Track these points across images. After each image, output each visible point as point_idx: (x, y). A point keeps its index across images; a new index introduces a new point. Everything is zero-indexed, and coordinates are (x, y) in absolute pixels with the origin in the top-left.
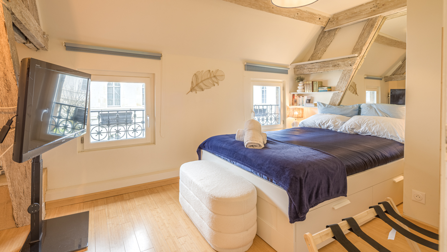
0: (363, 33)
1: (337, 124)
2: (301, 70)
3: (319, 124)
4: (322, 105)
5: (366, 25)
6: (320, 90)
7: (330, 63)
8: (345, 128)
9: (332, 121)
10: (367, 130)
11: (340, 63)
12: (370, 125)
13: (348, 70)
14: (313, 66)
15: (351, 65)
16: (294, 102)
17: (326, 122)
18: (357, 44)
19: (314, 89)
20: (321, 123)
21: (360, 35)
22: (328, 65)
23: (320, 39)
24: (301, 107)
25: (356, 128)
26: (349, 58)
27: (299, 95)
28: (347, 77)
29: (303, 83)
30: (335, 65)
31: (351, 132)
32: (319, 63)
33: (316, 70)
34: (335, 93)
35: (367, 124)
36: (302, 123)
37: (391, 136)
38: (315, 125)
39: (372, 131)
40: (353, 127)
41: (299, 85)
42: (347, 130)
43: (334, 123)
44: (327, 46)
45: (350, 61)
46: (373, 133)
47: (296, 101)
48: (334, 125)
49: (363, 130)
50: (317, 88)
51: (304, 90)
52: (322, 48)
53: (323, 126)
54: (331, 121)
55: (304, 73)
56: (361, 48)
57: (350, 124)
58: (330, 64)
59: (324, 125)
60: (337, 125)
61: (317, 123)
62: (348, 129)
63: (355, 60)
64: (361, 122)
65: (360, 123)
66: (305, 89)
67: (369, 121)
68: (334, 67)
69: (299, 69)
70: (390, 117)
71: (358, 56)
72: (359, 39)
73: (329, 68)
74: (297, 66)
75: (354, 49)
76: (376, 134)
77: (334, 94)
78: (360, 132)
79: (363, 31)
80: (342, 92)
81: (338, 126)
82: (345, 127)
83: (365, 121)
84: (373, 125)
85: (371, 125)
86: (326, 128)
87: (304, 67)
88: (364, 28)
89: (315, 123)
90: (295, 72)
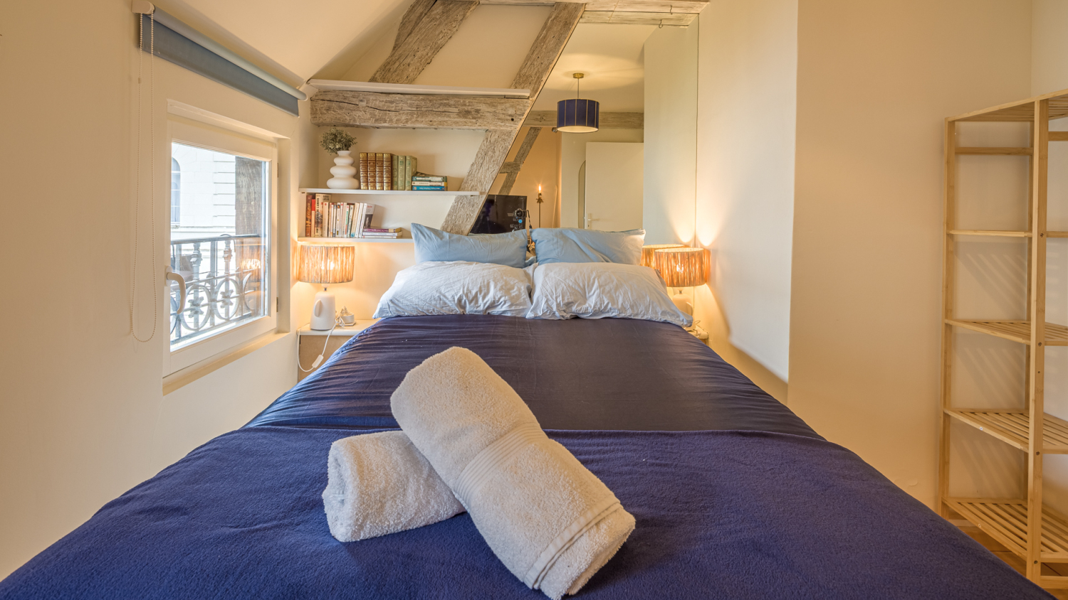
0: (544, 37)
1: (517, 293)
2: (341, 108)
3: (460, 300)
4: (433, 236)
5: (553, 17)
6: (417, 183)
7: (452, 102)
8: (548, 304)
9: (498, 287)
10: (608, 304)
11: (483, 107)
12: (607, 288)
13: (503, 133)
14: (392, 102)
15: (512, 120)
16: (313, 225)
17: (480, 291)
18: (529, 64)
19: (395, 179)
20: (467, 295)
21: (538, 37)
22: (446, 109)
23: (414, 17)
24: (343, 241)
25: (576, 302)
26: (505, 97)
27: (333, 199)
28: (497, 153)
29: (350, 155)
30: (468, 112)
31: (564, 314)
32: (415, 98)
33: (404, 117)
34: (461, 196)
35: (600, 286)
36: (391, 301)
37: (664, 313)
38: (445, 303)
39: (620, 306)
40: (570, 300)
41: (337, 161)
42: (555, 309)
43: (507, 289)
44: (438, 48)
45: (512, 106)
46: (623, 309)
47: (319, 222)
48: (511, 298)
49: (596, 304)
50: (408, 179)
51: (355, 182)
52: (421, 49)
53: (472, 304)
54: (495, 287)
55: (355, 121)
56: (538, 78)
57: (559, 291)
58: (450, 106)
59: (477, 302)
60: (518, 296)
61: (450, 297)
62: (558, 305)
63: (525, 106)
64: (583, 281)
65: (581, 285)
66: (362, 179)
67: (599, 277)
68: (465, 117)
69: (334, 105)
70: (613, 261)
71: (528, 98)
72: (533, 51)
73: (446, 119)
74: (326, 92)
75: (520, 77)
76: (628, 314)
77: (459, 200)
78: (590, 310)
79: (544, 32)
80: (481, 193)
81: (521, 300)
82: (547, 301)
83: (589, 278)
84: (617, 288)
85: (611, 290)
86: (482, 311)
87: (355, 101)
88: (546, 24)
89: (445, 296)
90: (314, 112)
